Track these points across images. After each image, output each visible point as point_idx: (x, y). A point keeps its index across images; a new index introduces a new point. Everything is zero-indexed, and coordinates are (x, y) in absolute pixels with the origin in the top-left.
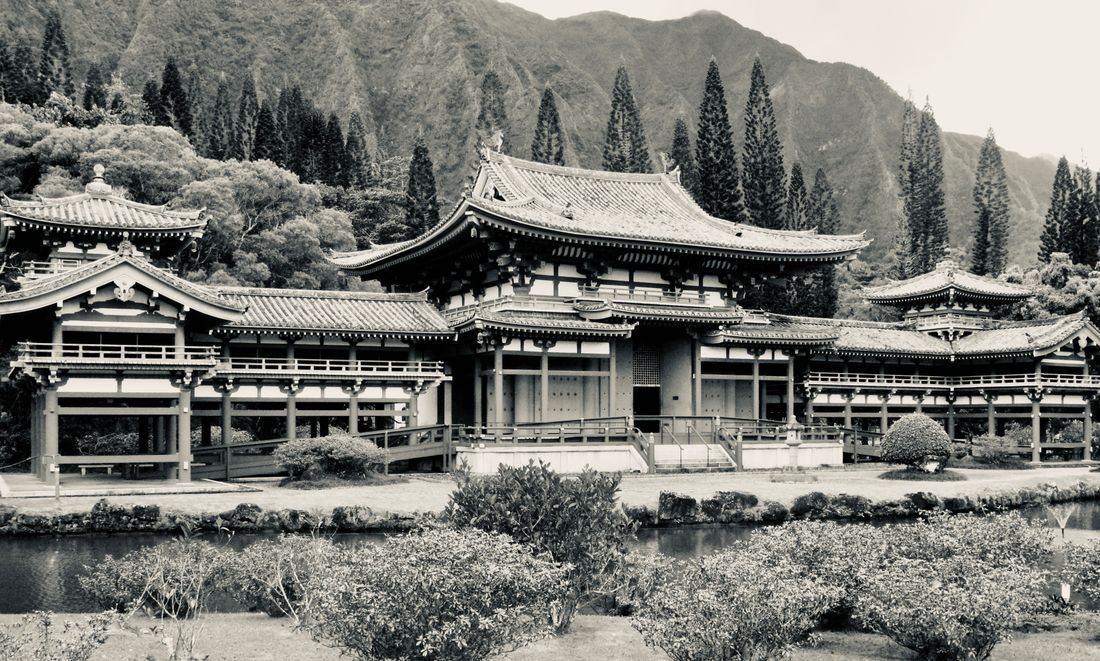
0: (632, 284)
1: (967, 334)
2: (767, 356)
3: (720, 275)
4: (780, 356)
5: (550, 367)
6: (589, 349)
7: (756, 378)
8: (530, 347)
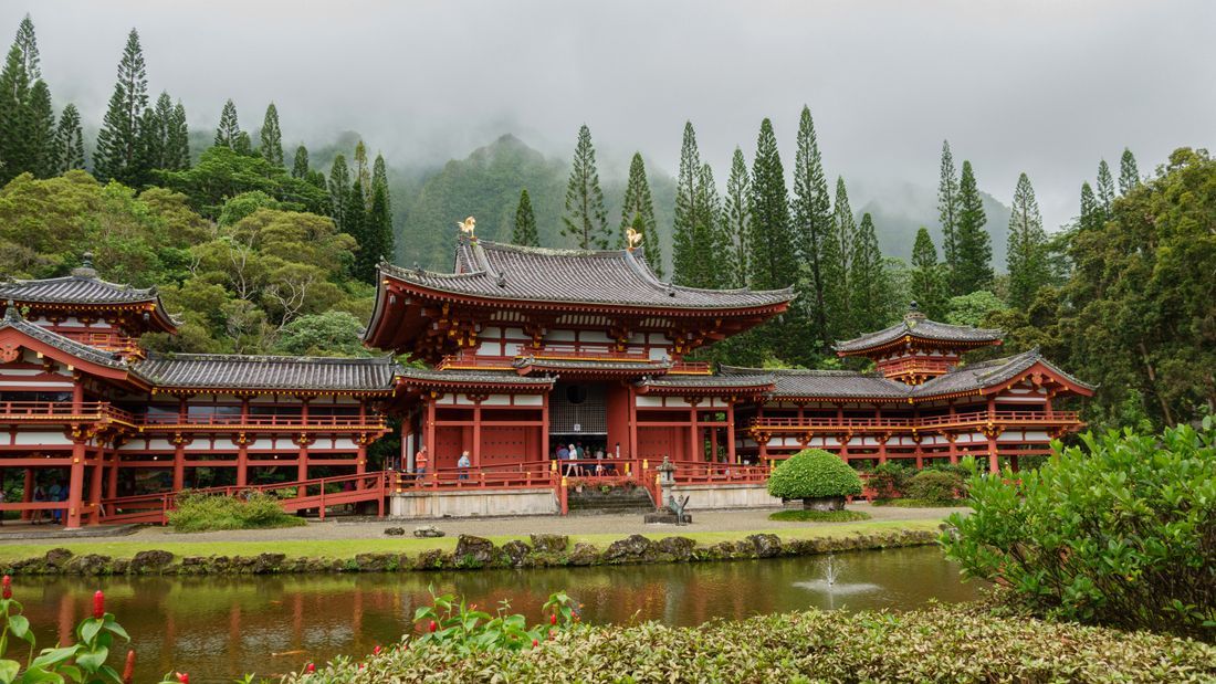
0: (577, 344)
1: (930, 377)
2: (705, 404)
3: (664, 332)
4: (718, 404)
5: (483, 419)
6: (521, 402)
7: (694, 424)
8: (463, 401)
